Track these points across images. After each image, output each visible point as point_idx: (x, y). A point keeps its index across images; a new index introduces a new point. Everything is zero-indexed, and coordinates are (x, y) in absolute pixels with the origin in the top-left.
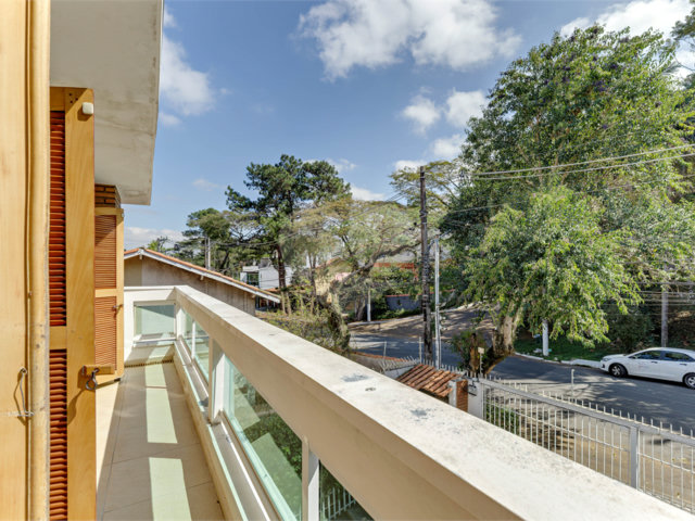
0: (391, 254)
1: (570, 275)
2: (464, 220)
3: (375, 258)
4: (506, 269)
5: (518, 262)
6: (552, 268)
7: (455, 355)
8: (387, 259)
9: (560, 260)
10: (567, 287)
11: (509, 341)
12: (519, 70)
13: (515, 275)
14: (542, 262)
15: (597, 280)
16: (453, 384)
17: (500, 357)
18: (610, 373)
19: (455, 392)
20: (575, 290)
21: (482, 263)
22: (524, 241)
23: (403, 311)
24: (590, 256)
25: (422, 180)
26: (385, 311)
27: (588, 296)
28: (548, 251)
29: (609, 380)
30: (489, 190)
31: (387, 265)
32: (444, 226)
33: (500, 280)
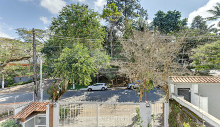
0: (17, 60)
1: (84, 67)
2: (50, 50)
3: (8, 62)
4: (67, 66)
5: (70, 64)
6: (80, 66)
7: (47, 95)
8: (14, 62)
9: (81, 64)
10: (83, 71)
11: (66, 87)
12: (68, 8)
13: (69, 68)
14: (77, 64)
15: (90, 69)
16: (48, 106)
17: (63, 93)
18: (89, 91)
19: (49, 109)
20: (85, 71)
21: (59, 64)
22: (72, 58)
23: (22, 82)
24: (88, 63)
25: (34, 34)
26: (12, 83)
27: (88, 73)
28: (78, 61)
29: (89, 92)
30: (59, 42)
31: (15, 65)
32: (42, 51)
33: (65, 70)
